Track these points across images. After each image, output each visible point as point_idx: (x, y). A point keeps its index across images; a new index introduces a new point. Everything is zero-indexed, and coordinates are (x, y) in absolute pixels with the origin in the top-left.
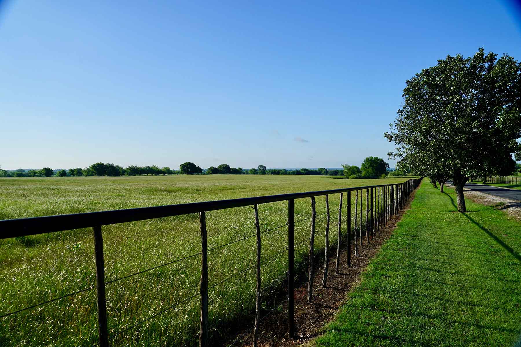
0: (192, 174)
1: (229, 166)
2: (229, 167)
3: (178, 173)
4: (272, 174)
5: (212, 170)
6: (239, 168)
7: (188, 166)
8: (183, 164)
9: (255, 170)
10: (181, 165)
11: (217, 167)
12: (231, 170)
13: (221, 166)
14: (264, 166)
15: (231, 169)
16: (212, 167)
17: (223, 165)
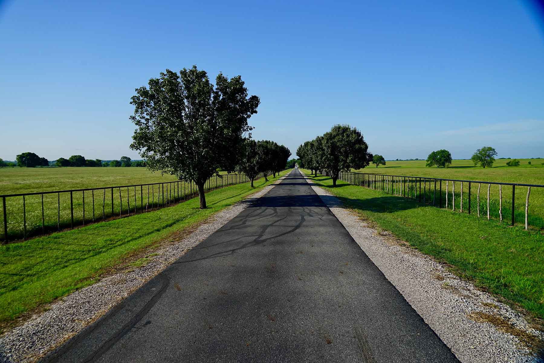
0: (34, 167)
1: (84, 157)
2: (84, 159)
3: (13, 165)
4: (137, 166)
5: (61, 162)
6: (97, 160)
7: (28, 157)
8: (21, 154)
9: (117, 162)
10: (17, 156)
11: (68, 159)
12: (87, 162)
13: (73, 158)
14: (128, 157)
15: (87, 160)
16: (61, 158)
17: (75, 156)
